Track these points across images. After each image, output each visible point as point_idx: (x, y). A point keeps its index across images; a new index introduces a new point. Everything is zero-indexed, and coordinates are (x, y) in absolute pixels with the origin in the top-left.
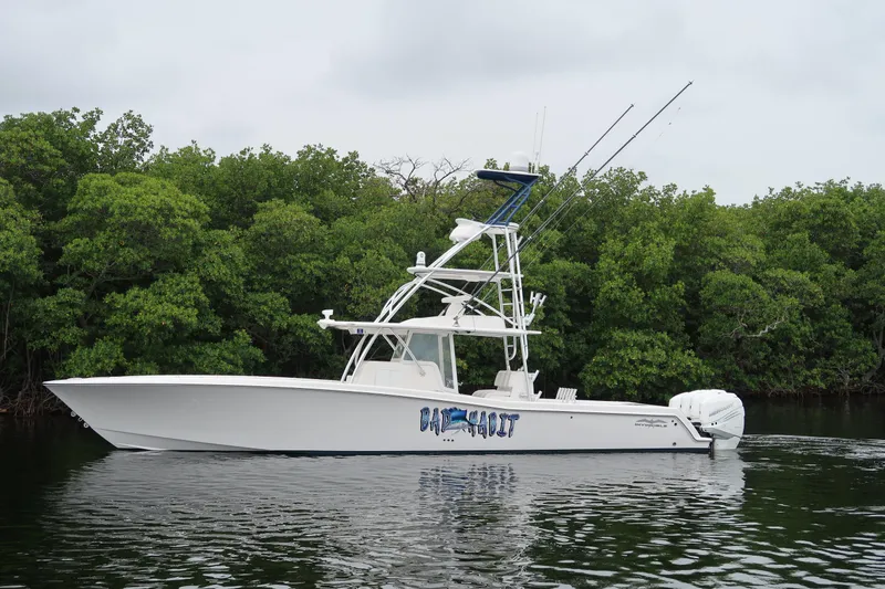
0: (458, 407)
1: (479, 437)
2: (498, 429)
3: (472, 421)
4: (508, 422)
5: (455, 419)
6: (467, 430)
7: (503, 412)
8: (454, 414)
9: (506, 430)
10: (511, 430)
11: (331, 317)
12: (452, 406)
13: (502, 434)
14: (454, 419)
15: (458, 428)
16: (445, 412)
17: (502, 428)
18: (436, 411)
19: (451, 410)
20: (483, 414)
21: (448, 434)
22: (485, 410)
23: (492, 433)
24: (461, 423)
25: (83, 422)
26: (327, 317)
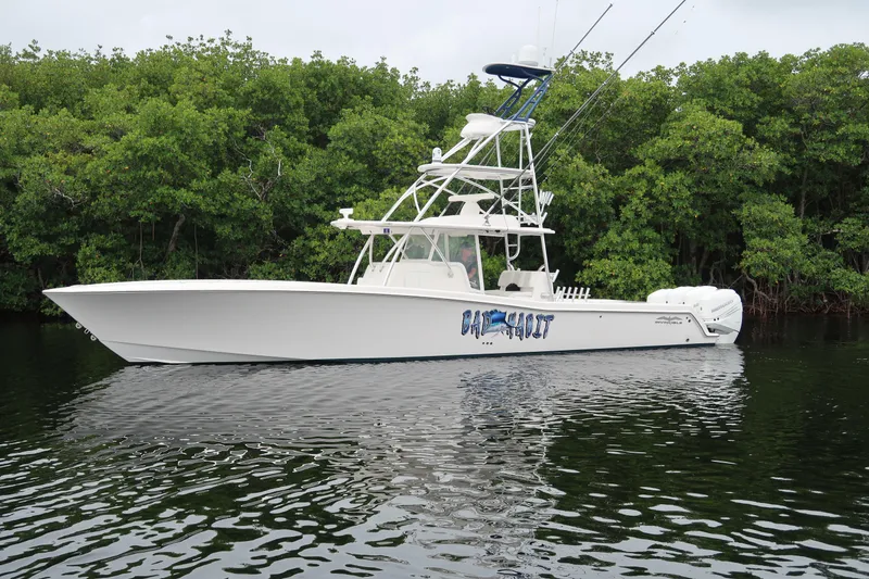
0: (499, 309)
1: (516, 338)
2: (534, 331)
3: (511, 323)
4: (543, 323)
5: (495, 321)
6: (505, 332)
7: (539, 313)
8: (494, 316)
9: (542, 331)
10: (546, 331)
11: (350, 217)
12: (493, 308)
13: (537, 335)
14: (493, 322)
15: (497, 330)
16: (486, 315)
17: (538, 330)
18: (477, 313)
19: (492, 313)
20: (521, 315)
21: (487, 337)
22: (522, 311)
23: (528, 335)
24: (500, 325)
25: (90, 334)
26: (346, 216)
